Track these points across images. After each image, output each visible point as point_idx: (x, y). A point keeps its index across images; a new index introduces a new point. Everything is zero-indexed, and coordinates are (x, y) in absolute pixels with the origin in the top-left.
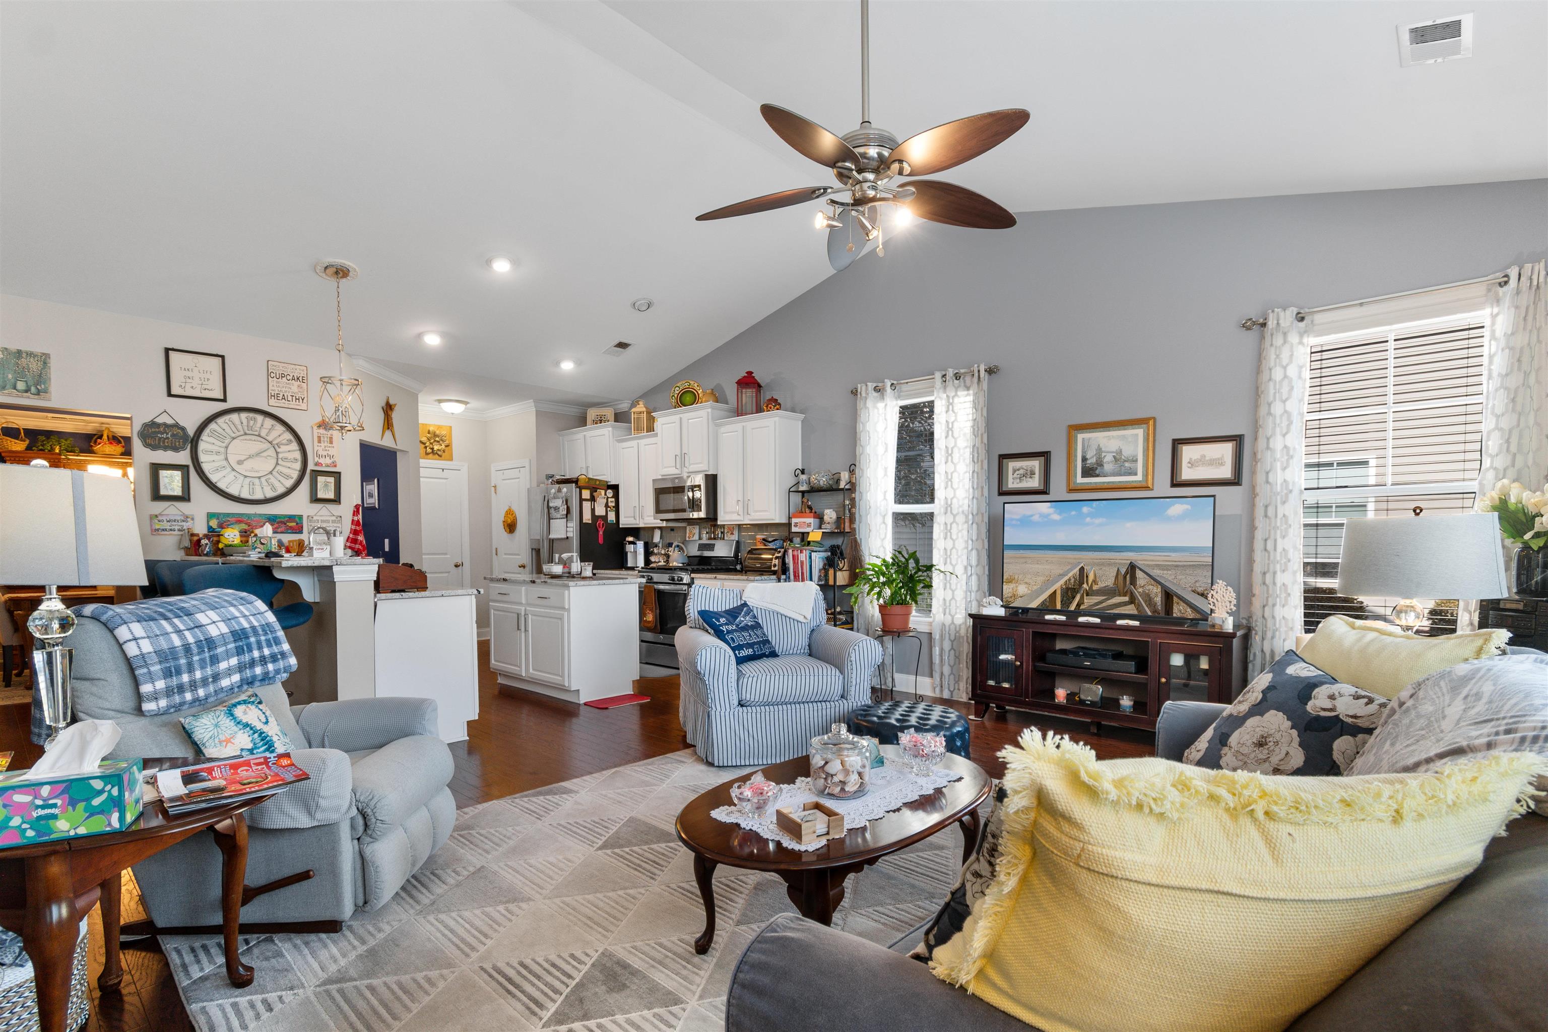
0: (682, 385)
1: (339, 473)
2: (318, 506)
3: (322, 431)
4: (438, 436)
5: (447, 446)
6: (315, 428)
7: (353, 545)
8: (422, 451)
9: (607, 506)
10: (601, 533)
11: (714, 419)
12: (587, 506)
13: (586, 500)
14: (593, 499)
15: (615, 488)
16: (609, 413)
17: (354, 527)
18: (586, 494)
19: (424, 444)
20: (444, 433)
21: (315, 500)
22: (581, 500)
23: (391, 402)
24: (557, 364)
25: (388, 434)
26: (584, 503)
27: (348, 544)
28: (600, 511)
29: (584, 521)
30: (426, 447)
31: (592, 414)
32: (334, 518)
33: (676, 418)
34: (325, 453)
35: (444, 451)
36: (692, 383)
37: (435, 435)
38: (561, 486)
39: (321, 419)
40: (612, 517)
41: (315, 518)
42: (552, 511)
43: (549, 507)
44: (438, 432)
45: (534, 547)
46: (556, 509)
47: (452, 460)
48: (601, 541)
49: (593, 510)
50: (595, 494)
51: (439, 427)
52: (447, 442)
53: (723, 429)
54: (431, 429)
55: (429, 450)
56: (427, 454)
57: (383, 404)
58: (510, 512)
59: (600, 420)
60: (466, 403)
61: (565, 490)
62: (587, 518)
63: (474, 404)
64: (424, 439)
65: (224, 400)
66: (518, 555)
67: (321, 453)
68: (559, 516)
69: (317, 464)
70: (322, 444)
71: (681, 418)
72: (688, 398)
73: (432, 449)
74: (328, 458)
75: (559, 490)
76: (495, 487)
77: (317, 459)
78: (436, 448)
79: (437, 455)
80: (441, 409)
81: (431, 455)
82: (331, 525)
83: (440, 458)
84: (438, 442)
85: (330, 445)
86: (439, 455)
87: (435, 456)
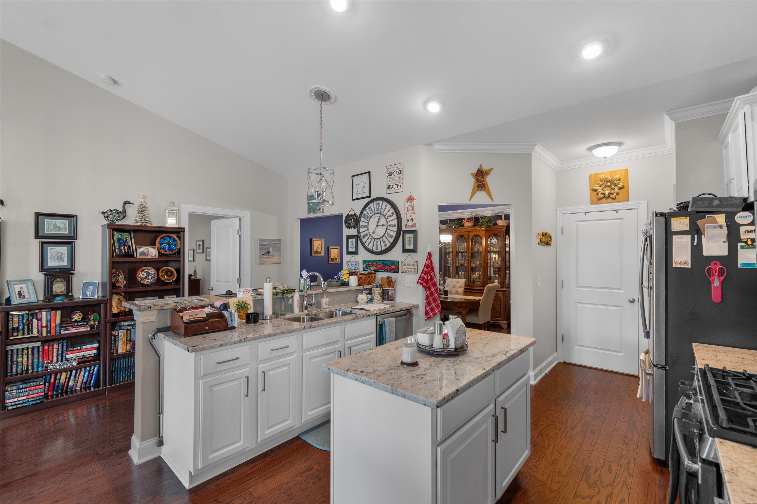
1: (417, 231)
2: (407, 254)
3: (409, 203)
4: (609, 181)
5: (620, 189)
6: (406, 202)
8: (595, 197)
10: (717, 283)
12: (681, 241)
13: (681, 233)
17: (423, 269)
18: (682, 224)
19: (595, 191)
20: (616, 177)
21: (405, 250)
22: (669, 234)
25: (481, 194)
26: (676, 239)
27: (420, 281)
30: (598, 194)
32: (413, 263)
34: (410, 218)
35: (617, 194)
37: (606, 181)
41: (405, 262)
44: (608, 178)
47: (628, 200)
52: (620, 185)
54: (602, 176)
55: (601, 196)
56: (600, 199)
60: (619, 144)
62: (681, 260)
63: (628, 143)
64: (595, 187)
65: (370, 196)
67: (408, 218)
69: (406, 226)
70: (409, 212)
73: (604, 194)
74: (412, 221)
77: (406, 223)
78: (608, 192)
79: (610, 199)
80: (595, 156)
81: (604, 200)
82: (412, 267)
83: (613, 201)
84: (609, 186)
85: (413, 212)
86: (612, 198)
87: (608, 200)
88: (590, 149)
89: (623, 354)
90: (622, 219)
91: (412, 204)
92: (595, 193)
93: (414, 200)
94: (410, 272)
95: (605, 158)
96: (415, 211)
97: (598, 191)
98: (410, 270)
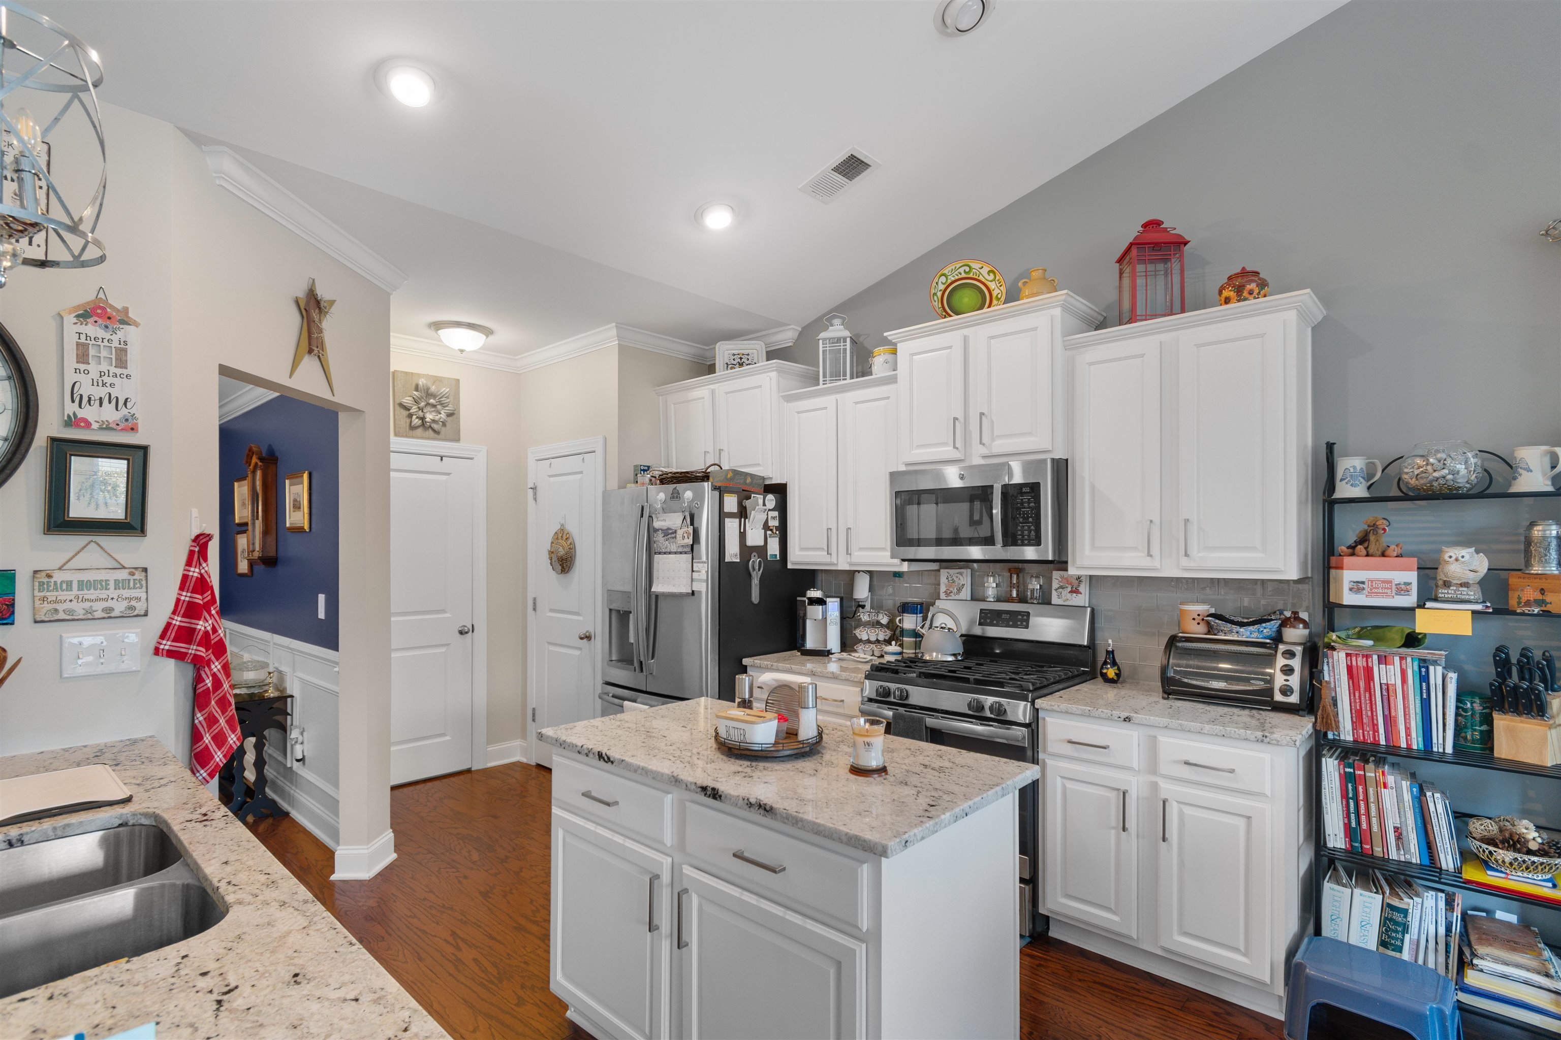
0: (953, 271)
1: (145, 449)
2: (74, 541)
3: (91, 330)
4: (433, 396)
5: (450, 415)
6: (70, 319)
7: (181, 646)
8: (404, 422)
9: (766, 527)
10: (755, 580)
11: (1066, 333)
12: (732, 525)
13: (731, 515)
14: (743, 513)
15: (780, 491)
16: (756, 348)
17: (186, 596)
18: (731, 503)
19: (407, 409)
20: (444, 390)
21: (62, 524)
22: (722, 515)
23: (322, 292)
24: (697, 216)
25: (309, 364)
26: (728, 521)
27: (167, 645)
28: (755, 538)
29: (728, 559)
30: (410, 416)
31: (724, 351)
32: (123, 575)
33: (954, 338)
34: (102, 392)
35: (444, 424)
36: (975, 265)
37: (429, 394)
38: (680, 487)
39: (91, 297)
40: (774, 548)
41: (58, 577)
42: (659, 538)
43: (651, 531)
44: (433, 389)
45: (615, 606)
46: (669, 533)
47: (457, 440)
48: (755, 597)
49: (743, 536)
50: (747, 503)
51: (437, 380)
52: (450, 408)
53: (1091, 355)
54: (422, 382)
55: (416, 421)
56: (412, 428)
57: (301, 293)
58: (562, 535)
59: (741, 362)
60: (488, 332)
61: (688, 495)
62: (732, 552)
63: (505, 335)
64: (407, 401)
66: (577, 614)
67: (86, 389)
68: (674, 548)
69: (70, 421)
70: (94, 368)
71: (966, 339)
72: (966, 298)
73: (423, 419)
74: (108, 408)
75: (675, 496)
76: (534, 489)
77: (71, 408)
78: (429, 417)
79: (430, 431)
80: (441, 341)
81: (420, 431)
82: (113, 593)
83: (436, 436)
84: (434, 406)
85: (119, 371)
86: (434, 431)
87: (427, 432)
88: (437, 326)
89: (448, 738)
90: (449, 474)
91: (115, 338)
92: (405, 413)
93: (123, 322)
94: (99, 614)
95: (462, 351)
96: (133, 367)
97: (411, 411)
98: (99, 605)
